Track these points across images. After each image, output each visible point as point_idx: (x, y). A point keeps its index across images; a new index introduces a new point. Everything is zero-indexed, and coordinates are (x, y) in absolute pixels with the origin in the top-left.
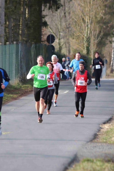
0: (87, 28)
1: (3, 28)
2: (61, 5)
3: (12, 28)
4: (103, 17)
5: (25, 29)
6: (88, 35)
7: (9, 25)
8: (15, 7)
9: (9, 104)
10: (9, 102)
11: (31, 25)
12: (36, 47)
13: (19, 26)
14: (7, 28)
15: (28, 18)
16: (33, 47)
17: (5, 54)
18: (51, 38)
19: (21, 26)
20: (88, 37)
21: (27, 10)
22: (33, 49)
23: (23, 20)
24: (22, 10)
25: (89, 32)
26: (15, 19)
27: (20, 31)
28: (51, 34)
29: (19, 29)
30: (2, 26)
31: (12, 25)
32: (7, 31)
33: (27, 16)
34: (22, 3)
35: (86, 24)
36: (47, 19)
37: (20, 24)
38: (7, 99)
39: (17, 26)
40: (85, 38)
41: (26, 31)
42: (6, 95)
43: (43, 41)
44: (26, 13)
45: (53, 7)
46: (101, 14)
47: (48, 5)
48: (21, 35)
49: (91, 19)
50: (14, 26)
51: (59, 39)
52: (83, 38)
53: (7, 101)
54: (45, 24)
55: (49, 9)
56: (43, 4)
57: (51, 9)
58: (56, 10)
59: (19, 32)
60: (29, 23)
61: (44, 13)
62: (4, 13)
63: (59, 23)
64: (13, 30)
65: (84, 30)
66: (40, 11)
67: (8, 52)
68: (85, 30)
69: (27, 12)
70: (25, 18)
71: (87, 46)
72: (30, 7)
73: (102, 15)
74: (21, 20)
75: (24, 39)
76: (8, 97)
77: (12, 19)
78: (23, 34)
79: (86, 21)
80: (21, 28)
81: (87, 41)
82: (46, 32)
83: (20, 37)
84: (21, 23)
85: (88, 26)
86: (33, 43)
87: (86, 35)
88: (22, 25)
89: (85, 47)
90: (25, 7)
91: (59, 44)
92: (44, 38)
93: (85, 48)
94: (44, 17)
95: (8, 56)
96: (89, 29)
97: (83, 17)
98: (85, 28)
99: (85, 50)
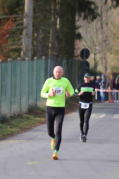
1: (31, 41)
2: (98, 15)
3: (41, 41)
5: (55, 42)
7: (37, 37)
8: (45, 16)
9: (36, 128)
10: (36, 127)
11: (62, 37)
12: (68, 63)
13: (49, 39)
14: (36, 40)
15: (60, 29)
16: (65, 63)
17: (33, 71)
18: (85, 53)
19: (51, 39)
21: (58, 20)
22: (65, 65)
23: (53, 31)
24: (52, 19)
26: (44, 30)
27: (50, 45)
28: (85, 48)
29: (49, 42)
30: (29, 38)
31: (41, 37)
32: (35, 44)
33: (58, 26)
34: (53, 11)
36: (81, 31)
37: (49, 37)
38: (33, 122)
39: (46, 38)
41: (56, 44)
42: (32, 118)
43: (76, 57)
44: (56, 24)
45: (89, 17)
47: (83, 14)
48: (51, 48)
50: (43, 38)
51: (95, 54)
53: (33, 125)
54: (79, 36)
55: (84, 19)
56: (77, 14)
57: (86, 19)
58: (93, 21)
59: (48, 45)
60: (60, 35)
61: (78, 24)
63: (95, 35)
64: (41, 43)
66: (74, 21)
67: (35, 69)
69: (58, 23)
70: (56, 29)
72: (62, 16)
74: (51, 31)
75: (54, 53)
76: (35, 121)
77: (41, 30)
78: (53, 48)
80: (50, 40)
82: (80, 45)
83: (50, 51)
84: (51, 35)
86: (64, 58)
88: (52, 37)
90: (56, 16)
91: (95, 60)
92: (78, 52)
94: (77, 29)
95: (35, 73)
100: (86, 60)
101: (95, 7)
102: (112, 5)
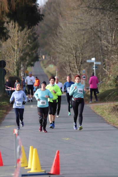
0: (16, 54)
4: (29, 45)
6: (18, 60)
20: (17, 62)
25: (18, 57)
28: (2, 60)
35: (16, 51)
40: (15, 63)
46: (27, 43)
49: (19, 47)
52: (14, 63)
57: (1, 40)
68: (15, 56)
71: (17, 69)
73: (28, 44)
79: (16, 49)
81: (17, 65)
85: (17, 53)
87: (15, 60)
89: (16, 70)
93: (16, 71)
96: (18, 55)
97: (12, 46)
98: (15, 55)
99: (16, 73)
100: (4, 68)
101: (7, 31)
102: (19, 29)
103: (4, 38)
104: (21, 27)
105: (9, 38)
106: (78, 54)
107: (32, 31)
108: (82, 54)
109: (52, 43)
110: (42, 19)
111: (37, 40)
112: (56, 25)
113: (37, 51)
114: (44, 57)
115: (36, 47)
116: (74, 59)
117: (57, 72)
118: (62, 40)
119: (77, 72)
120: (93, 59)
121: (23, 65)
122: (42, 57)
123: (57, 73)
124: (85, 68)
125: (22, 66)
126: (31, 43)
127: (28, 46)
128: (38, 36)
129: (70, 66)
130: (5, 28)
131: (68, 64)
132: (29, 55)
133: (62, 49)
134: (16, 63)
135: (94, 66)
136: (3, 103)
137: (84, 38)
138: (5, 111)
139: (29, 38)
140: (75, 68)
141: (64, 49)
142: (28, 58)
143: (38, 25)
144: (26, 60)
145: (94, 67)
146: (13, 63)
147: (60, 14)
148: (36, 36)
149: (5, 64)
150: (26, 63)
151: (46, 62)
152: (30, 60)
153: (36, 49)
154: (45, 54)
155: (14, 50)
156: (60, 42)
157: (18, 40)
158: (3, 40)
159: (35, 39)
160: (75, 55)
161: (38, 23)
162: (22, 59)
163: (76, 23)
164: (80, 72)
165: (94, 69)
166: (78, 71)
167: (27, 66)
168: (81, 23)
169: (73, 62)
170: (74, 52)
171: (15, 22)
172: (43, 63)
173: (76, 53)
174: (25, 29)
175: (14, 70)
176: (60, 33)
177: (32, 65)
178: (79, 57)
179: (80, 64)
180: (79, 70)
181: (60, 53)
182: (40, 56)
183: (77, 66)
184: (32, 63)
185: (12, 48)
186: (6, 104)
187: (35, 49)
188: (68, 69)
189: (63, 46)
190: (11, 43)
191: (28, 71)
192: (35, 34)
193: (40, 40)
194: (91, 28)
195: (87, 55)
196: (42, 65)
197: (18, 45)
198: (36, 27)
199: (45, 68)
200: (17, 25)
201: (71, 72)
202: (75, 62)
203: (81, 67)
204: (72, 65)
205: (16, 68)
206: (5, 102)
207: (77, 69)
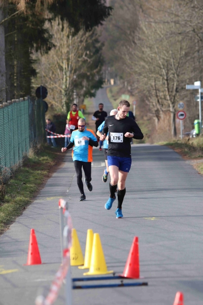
0: (65, 76)
1: (4, 79)
2: (52, 45)
4: (87, 60)
6: (68, 86)
18: (42, 92)
20: (67, 89)
25: (68, 82)
28: (41, 86)
30: (2, 75)
35: (64, 71)
40: (63, 91)
45: (42, 48)
46: (84, 56)
47: (35, 45)
49: (70, 63)
52: (61, 91)
55: (37, 51)
57: (39, 51)
58: (47, 53)
61: (34, 57)
62: (4, 57)
65: (61, 80)
68: (63, 80)
71: (67, 101)
73: (86, 58)
79: (64, 67)
81: (66, 94)
85: (66, 74)
87: (64, 87)
89: (64, 103)
92: (34, 91)
93: (65, 105)
96: (68, 78)
97: (59, 61)
98: (63, 77)
99: (65, 108)
100: (44, 100)
101: (49, 36)
102: (70, 32)
103: (45, 48)
104: (73, 30)
105: (53, 48)
106: (171, 76)
107: (91, 36)
108: (178, 76)
109: (127, 57)
110: (109, 14)
111: (100, 52)
112: (134, 26)
113: (100, 70)
114: (112, 82)
115: (98, 63)
116: (164, 84)
117: (134, 107)
118: (143, 52)
119: (169, 106)
120: (197, 84)
121: (77, 95)
122: (109, 81)
123: (136, 109)
124: (182, 99)
125: (75, 96)
126: (90, 57)
127: (85, 61)
128: (103, 44)
129: (157, 96)
130: (46, 31)
131: (154, 92)
132: (88, 78)
133: (144, 67)
134: (66, 91)
135: (199, 96)
136: (42, 158)
137: (181, 48)
138: (45, 172)
139: (87, 48)
140: (165, 99)
141: (147, 67)
142: (85, 83)
143: (102, 24)
144: (82, 87)
145: (198, 98)
146: (59, 92)
147: (141, 7)
148: (98, 45)
149: (47, 93)
150: (82, 92)
151: (115, 89)
152: (90, 87)
153: (99, 68)
154: (114, 76)
155: (61, 69)
156: (140, 55)
157: (68, 52)
158: (42, 51)
159: (97, 51)
160: (165, 78)
161: (101, 22)
162: (76, 85)
163: (168, 22)
164: (174, 107)
165: (199, 100)
166: (171, 105)
167: (85, 96)
168: (176, 22)
169: (162, 89)
170: (164, 72)
171: (62, 19)
172: (111, 91)
173: (167, 74)
174: (81, 33)
175: (61, 102)
176: (140, 39)
177: (93, 95)
178: (173, 81)
179: (174, 93)
180: (173, 103)
181: (140, 74)
182: (106, 80)
183: (170, 96)
184: (93, 91)
185: (57, 66)
186: (47, 160)
187: (97, 67)
188: (154, 100)
189: (145, 61)
190: (56, 58)
191: (85, 105)
192: (97, 41)
193: (106, 53)
194: (194, 30)
195: (186, 77)
196: (109, 95)
197: (68, 60)
198: (98, 29)
199: (115, 100)
200: (66, 25)
201: (159, 107)
202: (166, 89)
203: (176, 98)
204: (161, 94)
205: (64, 100)
206: (45, 158)
207: (169, 102)
